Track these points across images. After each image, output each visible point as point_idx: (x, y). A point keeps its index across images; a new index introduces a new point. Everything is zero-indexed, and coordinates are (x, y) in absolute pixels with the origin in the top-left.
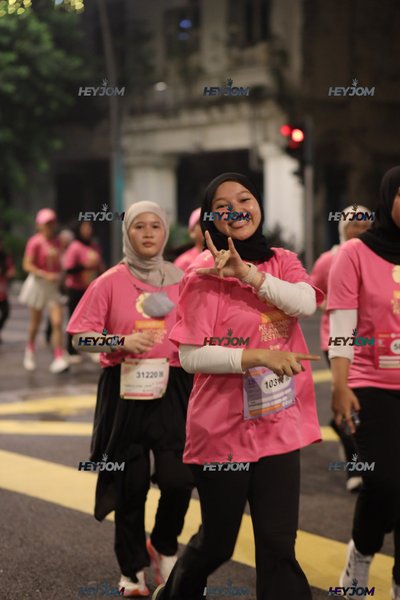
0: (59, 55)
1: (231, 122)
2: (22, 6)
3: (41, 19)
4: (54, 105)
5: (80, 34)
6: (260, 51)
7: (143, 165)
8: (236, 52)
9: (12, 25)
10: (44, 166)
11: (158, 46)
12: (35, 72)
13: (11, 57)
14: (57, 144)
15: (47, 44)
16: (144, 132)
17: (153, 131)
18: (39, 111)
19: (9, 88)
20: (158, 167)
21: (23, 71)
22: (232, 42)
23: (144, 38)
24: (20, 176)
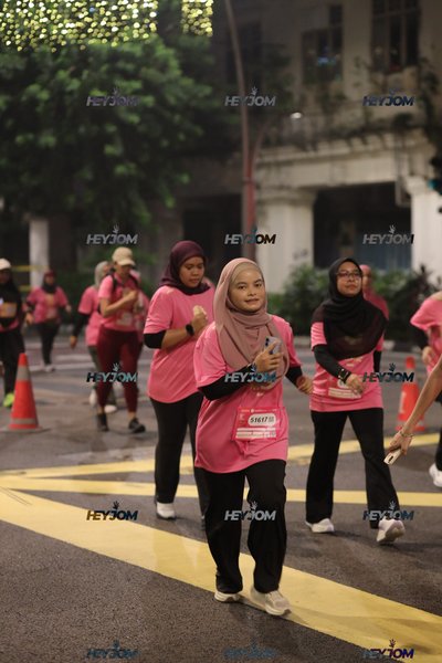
0: (188, 82)
1: (374, 154)
2: (148, 30)
3: (168, 44)
4: (182, 137)
5: (210, 60)
6: (407, 77)
7: (278, 201)
8: (380, 78)
9: (138, 50)
10: (170, 203)
11: (296, 71)
12: (161, 101)
13: (137, 85)
14: (185, 179)
15: (175, 71)
16: (279, 164)
17: (289, 163)
18: (165, 143)
19: (134, 119)
20: (294, 203)
21: (149, 100)
22: (376, 67)
23: (280, 62)
24: (145, 214)
